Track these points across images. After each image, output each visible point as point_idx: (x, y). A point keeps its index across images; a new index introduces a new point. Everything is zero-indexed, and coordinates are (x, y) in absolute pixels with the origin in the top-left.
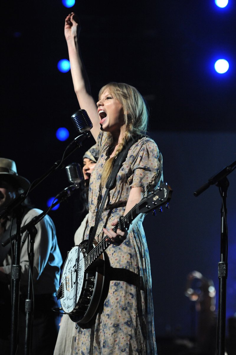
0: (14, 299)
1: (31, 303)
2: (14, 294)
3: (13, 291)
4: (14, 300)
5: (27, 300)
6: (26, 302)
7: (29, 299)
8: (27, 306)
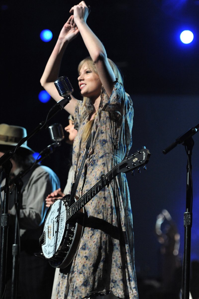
0: (3, 243)
1: (18, 247)
2: (3, 240)
3: (2, 237)
4: (3, 245)
5: (14, 245)
6: (13, 247)
7: (16, 244)
8: (14, 250)
